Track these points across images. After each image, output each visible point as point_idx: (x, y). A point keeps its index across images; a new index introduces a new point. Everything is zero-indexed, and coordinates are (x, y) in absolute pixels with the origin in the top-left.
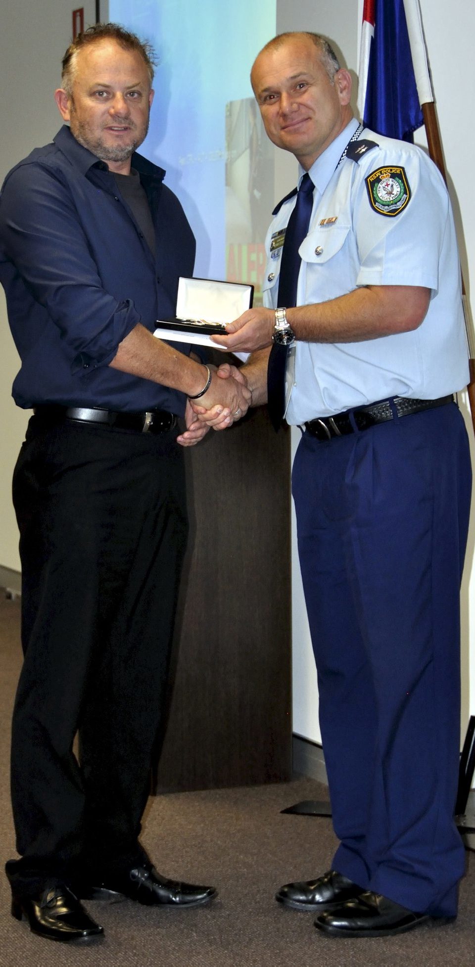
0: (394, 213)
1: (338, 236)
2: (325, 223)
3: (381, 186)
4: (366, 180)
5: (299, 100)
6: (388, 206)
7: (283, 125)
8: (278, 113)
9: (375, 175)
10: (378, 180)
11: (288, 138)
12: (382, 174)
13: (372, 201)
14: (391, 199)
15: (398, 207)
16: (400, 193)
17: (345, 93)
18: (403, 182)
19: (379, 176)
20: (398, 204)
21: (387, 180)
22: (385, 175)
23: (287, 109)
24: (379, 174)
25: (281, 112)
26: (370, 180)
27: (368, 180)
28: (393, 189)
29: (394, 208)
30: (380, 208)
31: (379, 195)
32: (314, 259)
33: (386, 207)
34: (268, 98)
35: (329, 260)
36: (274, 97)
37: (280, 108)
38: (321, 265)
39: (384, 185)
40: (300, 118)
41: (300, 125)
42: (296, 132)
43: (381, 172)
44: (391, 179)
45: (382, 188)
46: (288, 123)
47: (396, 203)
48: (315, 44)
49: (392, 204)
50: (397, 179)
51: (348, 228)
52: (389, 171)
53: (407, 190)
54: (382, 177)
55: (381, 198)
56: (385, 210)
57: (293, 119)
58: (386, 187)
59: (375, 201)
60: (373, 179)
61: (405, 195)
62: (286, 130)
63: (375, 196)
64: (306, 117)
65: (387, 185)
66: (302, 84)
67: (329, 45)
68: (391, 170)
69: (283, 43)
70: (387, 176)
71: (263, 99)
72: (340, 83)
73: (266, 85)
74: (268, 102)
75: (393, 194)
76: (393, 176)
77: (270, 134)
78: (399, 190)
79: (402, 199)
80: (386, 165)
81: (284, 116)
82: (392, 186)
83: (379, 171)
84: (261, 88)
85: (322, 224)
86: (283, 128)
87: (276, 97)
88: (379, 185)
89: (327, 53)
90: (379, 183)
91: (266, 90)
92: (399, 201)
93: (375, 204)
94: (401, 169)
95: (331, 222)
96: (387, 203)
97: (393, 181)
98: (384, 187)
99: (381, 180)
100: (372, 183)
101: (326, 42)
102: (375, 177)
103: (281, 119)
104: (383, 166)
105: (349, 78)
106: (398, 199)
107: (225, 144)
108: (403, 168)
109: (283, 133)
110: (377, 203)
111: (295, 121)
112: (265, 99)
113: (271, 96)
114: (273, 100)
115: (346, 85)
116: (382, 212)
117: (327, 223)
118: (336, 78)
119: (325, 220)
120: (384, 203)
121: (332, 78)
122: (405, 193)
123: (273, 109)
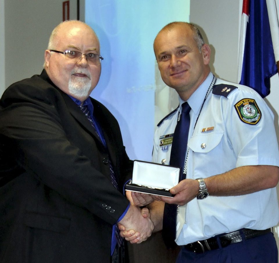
0: (254, 123)
1: (216, 138)
2: (206, 130)
3: (245, 109)
4: (235, 106)
5: (182, 59)
6: (251, 119)
7: (172, 73)
8: (169, 66)
9: (240, 103)
10: (243, 106)
11: (174, 81)
12: (244, 102)
13: (241, 117)
14: (252, 116)
15: (256, 120)
16: (256, 113)
17: (206, 57)
18: (256, 107)
19: (243, 104)
20: (256, 118)
21: (247, 106)
22: (246, 103)
23: (175, 65)
24: (243, 103)
25: (171, 66)
26: (237, 106)
27: (236, 106)
28: (251, 111)
29: (254, 120)
30: (246, 120)
31: (244, 114)
32: (200, 150)
33: (250, 120)
34: (163, 58)
35: (211, 151)
36: (167, 57)
37: (171, 63)
38: (206, 154)
39: (246, 108)
40: (182, 70)
41: (181, 74)
42: (179, 77)
43: (243, 102)
44: (250, 105)
45: (245, 110)
46: (175, 72)
47: (255, 118)
48: (191, 29)
49: (253, 118)
50: (252, 105)
51: (222, 133)
52: (248, 101)
53: (259, 111)
54: (244, 104)
55: (246, 115)
56: (249, 121)
57: (177, 71)
58: (248, 109)
59: (243, 117)
60: (239, 105)
61: (258, 114)
62: (173, 76)
63: (242, 114)
64: (185, 69)
65: (248, 108)
66: (184, 51)
67: (198, 30)
68: (249, 101)
69: (173, 27)
70: (247, 104)
71: (161, 58)
72: (204, 52)
73: (163, 51)
74: (163, 60)
75: (252, 113)
76: (250, 103)
77: (164, 79)
78: (254, 111)
79: (257, 116)
80: (245, 98)
81: (173, 68)
82: (251, 109)
83: (242, 101)
84: (160, 52)
85: (203, 131)
86: (172, 75)
87: (168, 57)
88: (244, 108)
89: (197, 35)
90: (243, 107)
91: (163, 53)
92: (256, 117)
93: (243, 118)
94: (254, 101)
95: (210, 130)
96: (250, 118)
97: (251, 106)
98: (246, 110)
99: (244, 106)
100: (239, 107)
101: (197, 29)
102: (240, 104)
103: (171, 70)
104: (243, 98)
105: (209, 50)
106: (256, 116)
107: (154, 81)
108: (254, 100)
109: (171, 77)
110: (244, 118)
111: (179, 71)
112: (162, 58)
113: (165, 56)
114: (166, 59)
115: (207, 54)
116: (248, 122)
117: (207, 131)
118: (202, 49)
119: (205, 129)
120: (248, 118)
121: (200, 49)
122: (258, 113)
123: (165, 64)
